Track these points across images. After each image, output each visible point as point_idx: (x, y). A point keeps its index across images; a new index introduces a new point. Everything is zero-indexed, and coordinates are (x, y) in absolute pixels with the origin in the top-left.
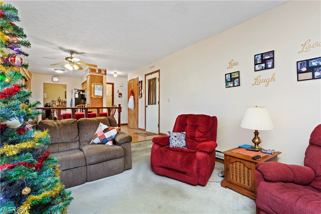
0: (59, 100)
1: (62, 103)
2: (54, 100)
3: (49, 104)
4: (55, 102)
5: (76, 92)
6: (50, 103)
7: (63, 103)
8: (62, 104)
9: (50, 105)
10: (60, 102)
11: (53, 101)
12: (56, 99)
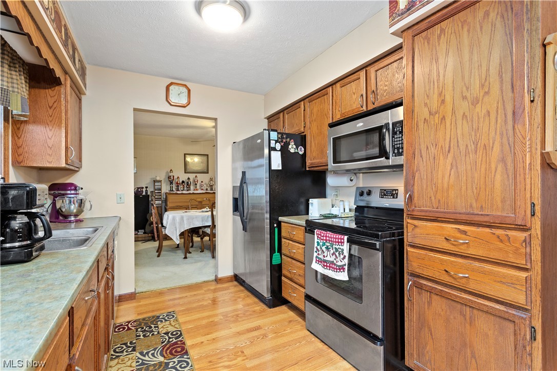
0: (169, 177)
1: (178, 186)
2: (158, 179)
3: (144, 190)
4: (159, 184)
5: (272, 145)
6: (146, 187)
7: (181, 187)
8: (178, 190)
9: (146, 193)
10: (171, 183)
11: (155, 181)
12: (161, 176)
